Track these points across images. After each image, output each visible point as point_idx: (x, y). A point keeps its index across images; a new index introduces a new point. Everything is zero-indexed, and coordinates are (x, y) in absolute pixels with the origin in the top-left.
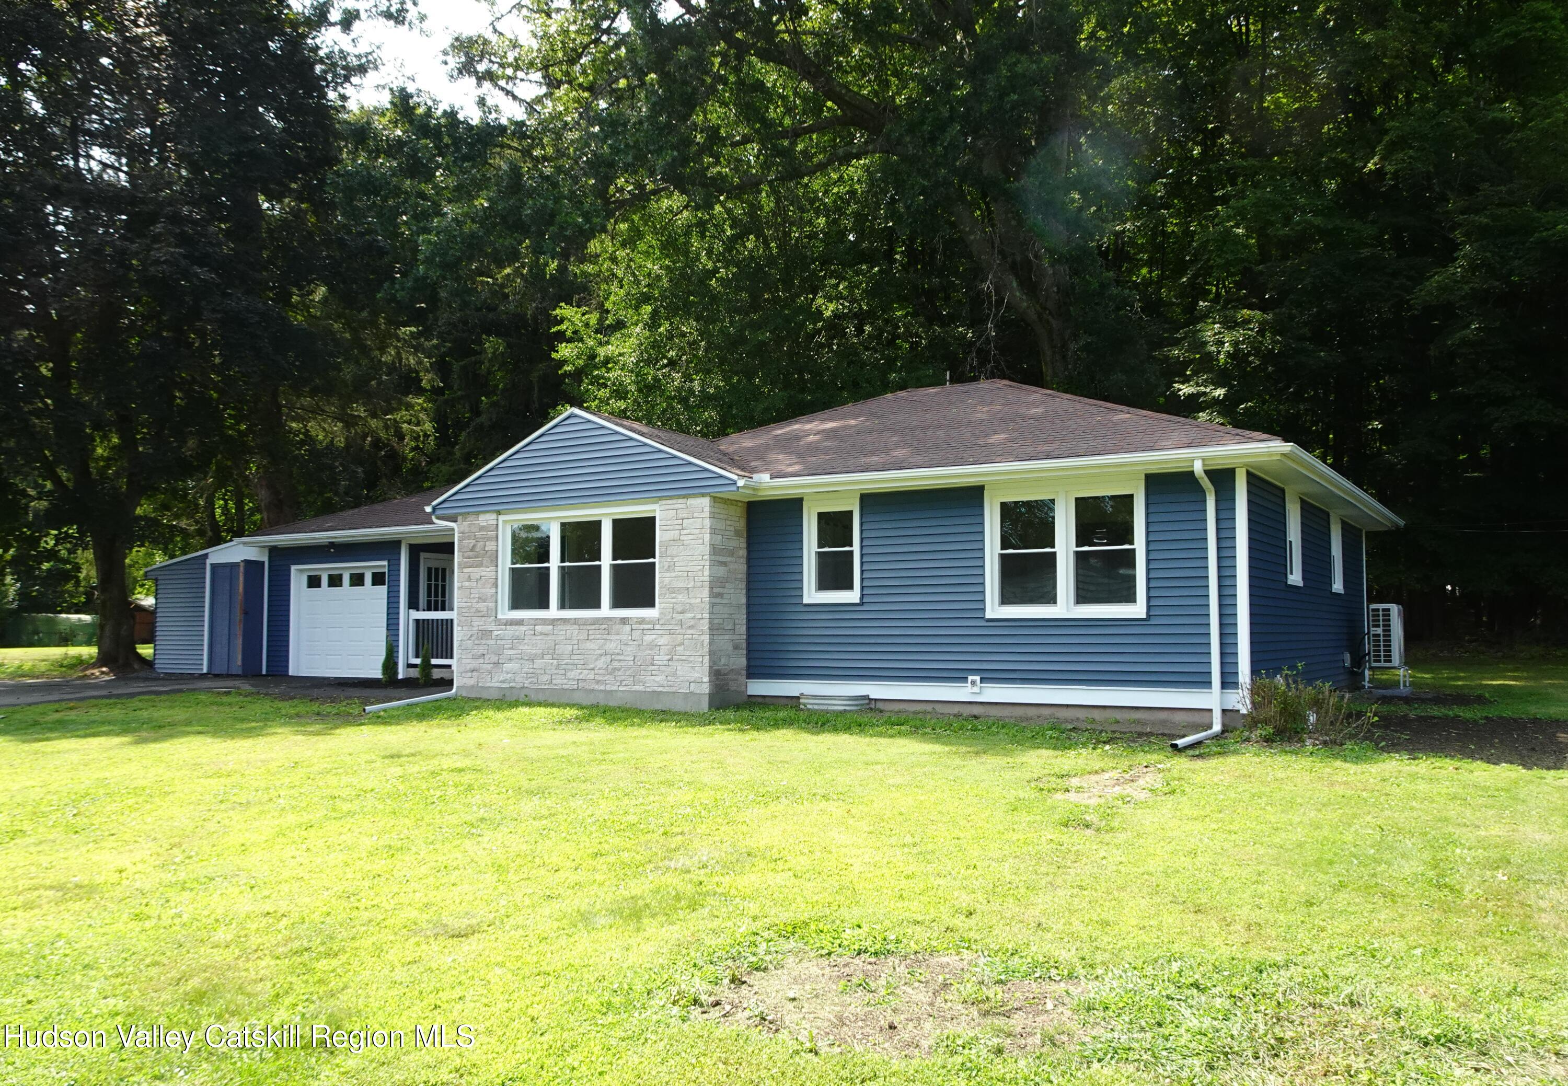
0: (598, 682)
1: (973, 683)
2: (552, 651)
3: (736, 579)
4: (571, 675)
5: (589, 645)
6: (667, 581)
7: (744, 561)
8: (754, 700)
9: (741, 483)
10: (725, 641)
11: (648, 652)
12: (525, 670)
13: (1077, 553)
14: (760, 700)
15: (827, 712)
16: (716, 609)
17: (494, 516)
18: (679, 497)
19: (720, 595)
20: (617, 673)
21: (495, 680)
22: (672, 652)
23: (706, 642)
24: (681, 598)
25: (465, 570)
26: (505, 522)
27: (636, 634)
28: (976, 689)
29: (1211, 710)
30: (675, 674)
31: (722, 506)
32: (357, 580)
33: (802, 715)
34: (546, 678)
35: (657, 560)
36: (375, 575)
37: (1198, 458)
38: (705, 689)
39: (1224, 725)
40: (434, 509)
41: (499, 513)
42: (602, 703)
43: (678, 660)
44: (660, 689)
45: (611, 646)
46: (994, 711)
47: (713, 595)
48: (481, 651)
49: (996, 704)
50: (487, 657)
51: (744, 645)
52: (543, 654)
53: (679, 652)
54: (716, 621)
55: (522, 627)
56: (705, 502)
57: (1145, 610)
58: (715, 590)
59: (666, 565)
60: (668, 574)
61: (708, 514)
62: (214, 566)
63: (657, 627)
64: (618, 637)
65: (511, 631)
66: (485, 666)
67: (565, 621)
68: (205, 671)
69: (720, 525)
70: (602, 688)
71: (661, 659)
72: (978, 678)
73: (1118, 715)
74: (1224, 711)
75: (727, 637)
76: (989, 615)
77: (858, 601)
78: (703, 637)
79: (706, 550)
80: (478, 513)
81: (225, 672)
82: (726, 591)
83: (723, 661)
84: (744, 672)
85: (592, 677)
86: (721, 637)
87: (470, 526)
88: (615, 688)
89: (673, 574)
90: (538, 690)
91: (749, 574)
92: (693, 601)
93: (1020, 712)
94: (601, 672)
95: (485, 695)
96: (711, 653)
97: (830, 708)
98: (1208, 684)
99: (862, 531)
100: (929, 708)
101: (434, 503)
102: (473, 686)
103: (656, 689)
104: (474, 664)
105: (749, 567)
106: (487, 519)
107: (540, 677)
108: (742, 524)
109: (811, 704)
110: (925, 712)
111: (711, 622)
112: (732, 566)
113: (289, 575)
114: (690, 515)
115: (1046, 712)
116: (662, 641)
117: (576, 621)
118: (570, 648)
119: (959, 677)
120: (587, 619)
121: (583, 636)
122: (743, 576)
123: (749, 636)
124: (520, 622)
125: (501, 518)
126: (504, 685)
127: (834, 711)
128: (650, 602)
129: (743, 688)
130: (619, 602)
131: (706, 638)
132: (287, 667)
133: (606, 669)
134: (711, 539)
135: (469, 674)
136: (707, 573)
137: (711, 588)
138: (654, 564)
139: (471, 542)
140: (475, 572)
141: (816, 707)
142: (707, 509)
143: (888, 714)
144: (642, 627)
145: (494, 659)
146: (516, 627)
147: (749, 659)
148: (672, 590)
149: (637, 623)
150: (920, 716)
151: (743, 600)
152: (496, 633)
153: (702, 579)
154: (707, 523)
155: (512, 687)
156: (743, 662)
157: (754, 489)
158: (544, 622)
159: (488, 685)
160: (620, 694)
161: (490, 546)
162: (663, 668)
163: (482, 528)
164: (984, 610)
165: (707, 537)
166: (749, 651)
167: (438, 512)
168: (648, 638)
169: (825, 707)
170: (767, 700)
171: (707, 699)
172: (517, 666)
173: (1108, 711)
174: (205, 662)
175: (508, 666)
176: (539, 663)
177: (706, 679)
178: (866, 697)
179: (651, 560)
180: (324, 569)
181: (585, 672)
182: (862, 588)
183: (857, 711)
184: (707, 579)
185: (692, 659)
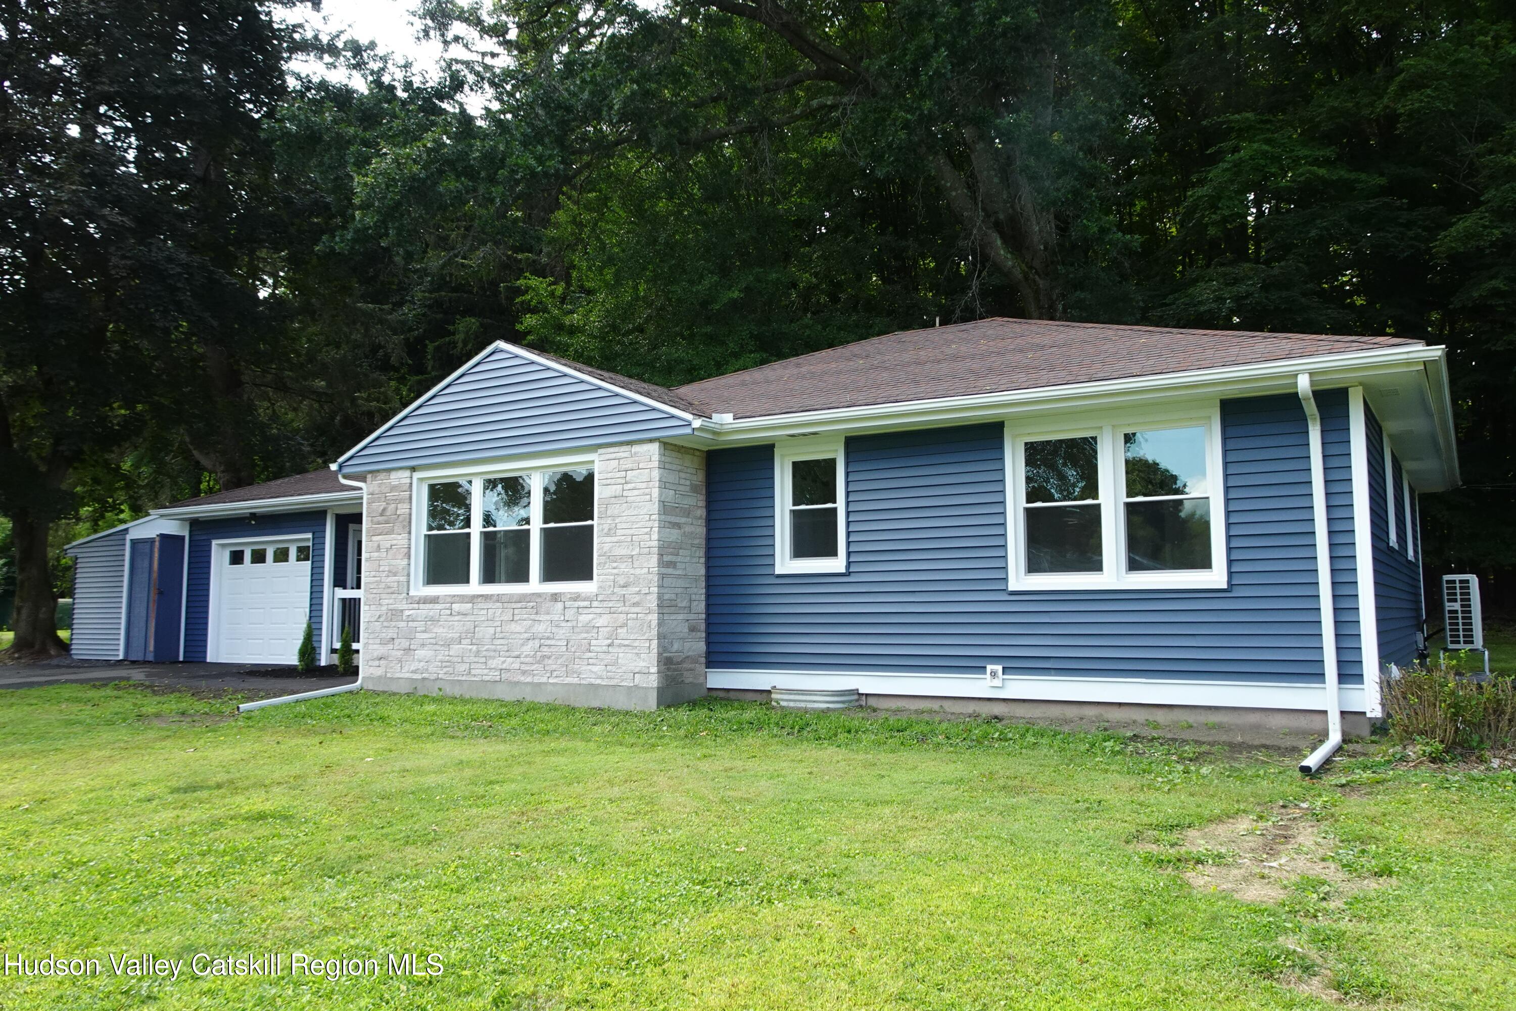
0: (524, 673)
1: (994, 674)
2: (471, 634)
3: (692, 545)
4: (493, 663)
5: (514, 627)
6: (606, 547)
7: (702, 522)
8: (714, 694)
9: (697, 423)
10: (678, 623)
11: (585, 635)
12: (440, 657)
13: (1128, 505)
14: (722, 694)
15: (806, 711)
16: (667, 582)
17: (407, 473)
18: (621, 444)
19: (672, 564)
20: (546, 661)
21: (405, 669)
22: (613, 635)
23: (655, 623)
24: (624, 567)
25: (374, 538)
26: (421, 480)
27: (570, 614)
28: (997, 682)
29: (1325, 712)
30: (615, 663)
31: (674, 454)
32: (282, 556)
33: (775, 716)
34: (463, 667)
35: (595, 522)
36: (300, 550)
37: (1303, 371)
38: (653, 681)
39: (1344, 733)
40: (341, 467)
41: (413, 469)
42: (529, 698)
43: (620, 646)
44: (598, 681)
45: (540, 628)
46: (1020, 711)
47: (662, 563)
48: (390, 635)
49: (1024, 701)
50: (397, 641)
51: (703, 626)
52: (460, 638)
53: (621, 636)
54: (666, 597)
55: (437, 606)
56: (655, 448)
57: (1225, 578)
58: (666, 558)
59: (606, 527)
60: (608, 539)
61: (656, 464)
62: (134, 542)
63: (595, 604)
64: (548, 617)
65: (425, 611)
66: (394, 653)
67: (486, 597)
68: (121, 657)
69: (672, 478)
70: (529, 679)
71: (599, 644)
72: (999, 668)
73: (1192, 718)
74: (1343, 713)
75: (681, 617)
76: (1013, 586)
77: (843, 570)
78: (650, 617)
79: (655, 507)
80: (389, 470)
81: (141, 658)
82: (679, 559)
83: (676, 647)
84: (703, 660)
85: (516, 666)
86: (673, 617)
87: (380, 485)
88: (544, 680)
89: (615, 539)
90: (453, 682)
91: (708, 539)
92: (638, 571)
93: (1055, 711)
94: (527, 660)
95: (394, 688)
96: (661, 637)
97: (810, 705)
98: (1320, 676)
99: (847, 483)
100: (935, 705)
101: (341, 460)
102: (380, 677)
103: (593, 681)
104: (382, 650)
105: (709, 530)
106: (401, 477)
107: (457, 666)
108: (699, 478)
109: (786, 702)
110: (931, 712)
111: (660, 597)
112: (688, 529)
113: (210, 551)
114: (635, 466)
115: (1090, 712)
116: (600, 622)
117: (499, 598)
118: (492, 630)
119: (975, 666)
120: (512, 595)
121: (507, 616)
122: (701, 541)
123: (708, 615)
124: (434, 600)
125: (417, 475)
126: (415, 676)
127: (814, 710)
128: (586, 574)
129: (701, 679)
130: (551, 573)
131: (654, 618)
132: (205, 652)
133: (534, 656)
134: (660, 495)
135: (377, 663)
136: (655, 536)
137: (661, 555)
138: (592, 527)
139: (379, 506)
140: (385, 541)
141: (792, 704)
142: (656, 457)
143: (884, 715)
144: (577, 604)
145: (405, 644)
146: (431, 606)
147: (708, 643)
148: (610, 558)
149: (571, 599)
150: (926, 717)
151: (703, 571)
152: (407, 613)
153: (649, 544)
154: (656, 474)
155: (424, 679)
156: (702, 646)
157: (715, 433)
158: (463, 599)
159: (398, 675)
160: (550, 688)
161: (403, 509)
162: (602, 656)
163: (393, 488)
164: (1006, 579)
165: (656, 492)
166: (709, 634)
167: (346, 470)
168: (584, 619)
169: (803, 705)
170: (731, 695)
171: (655, 694)
172: (431, 653)
173: (1176, 711)
174: (122, 647)
175: (421, 653)
176: (455, 649)
177: (654, 670)
178: (855, 692)
179: (589, 522)
180: (247, 543)
181: (510, 660)
182: (849, 554)
183: (843, 709)
184: (656, 543)
185: (636, 644)
